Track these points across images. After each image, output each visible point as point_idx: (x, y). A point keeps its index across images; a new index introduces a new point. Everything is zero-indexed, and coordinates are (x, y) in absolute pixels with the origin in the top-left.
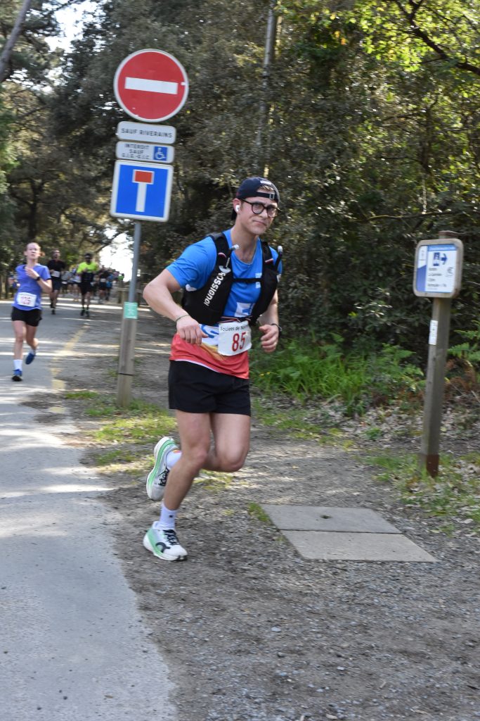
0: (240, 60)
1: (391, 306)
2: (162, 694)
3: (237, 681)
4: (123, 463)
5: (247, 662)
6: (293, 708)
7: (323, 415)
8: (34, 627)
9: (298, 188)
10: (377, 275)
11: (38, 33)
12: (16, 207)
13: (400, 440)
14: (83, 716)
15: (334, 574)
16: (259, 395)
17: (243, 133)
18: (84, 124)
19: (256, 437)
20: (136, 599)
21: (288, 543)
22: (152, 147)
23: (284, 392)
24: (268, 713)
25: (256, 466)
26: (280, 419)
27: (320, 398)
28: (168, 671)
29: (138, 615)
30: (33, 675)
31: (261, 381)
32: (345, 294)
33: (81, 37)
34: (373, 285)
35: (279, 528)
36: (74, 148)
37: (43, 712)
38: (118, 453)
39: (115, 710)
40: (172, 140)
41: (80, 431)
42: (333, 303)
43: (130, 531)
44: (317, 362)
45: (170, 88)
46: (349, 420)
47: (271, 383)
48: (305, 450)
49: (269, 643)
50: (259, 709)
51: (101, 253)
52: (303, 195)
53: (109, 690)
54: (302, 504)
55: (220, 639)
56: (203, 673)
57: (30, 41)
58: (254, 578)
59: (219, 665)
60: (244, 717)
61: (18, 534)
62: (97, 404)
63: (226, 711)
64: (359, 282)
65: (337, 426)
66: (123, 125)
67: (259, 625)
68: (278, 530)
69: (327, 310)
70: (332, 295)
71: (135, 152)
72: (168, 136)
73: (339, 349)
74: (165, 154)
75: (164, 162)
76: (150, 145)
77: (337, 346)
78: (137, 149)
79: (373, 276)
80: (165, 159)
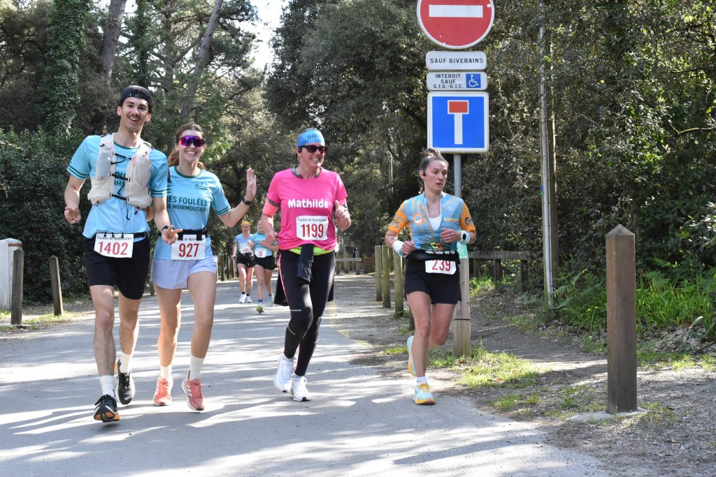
10: (687, 194)
11: (232, 19)
22: (463, 75)
32: (658, 217)
34: (684, 204)
40: (483, 66)
42: (645, 228)
45: (476, 11)
46: (712, 345)
64: (670, 204)
66: (430, 55)
70: (643, 220)
71: (446, 82)
72: (479, 61)
73: (664, 274)
74: (479, 82)
75: (478, 89)
76: (461, 73)
77: (662, 273)
78: (448, 79)
79: (683, 195)
80: (479, 86)
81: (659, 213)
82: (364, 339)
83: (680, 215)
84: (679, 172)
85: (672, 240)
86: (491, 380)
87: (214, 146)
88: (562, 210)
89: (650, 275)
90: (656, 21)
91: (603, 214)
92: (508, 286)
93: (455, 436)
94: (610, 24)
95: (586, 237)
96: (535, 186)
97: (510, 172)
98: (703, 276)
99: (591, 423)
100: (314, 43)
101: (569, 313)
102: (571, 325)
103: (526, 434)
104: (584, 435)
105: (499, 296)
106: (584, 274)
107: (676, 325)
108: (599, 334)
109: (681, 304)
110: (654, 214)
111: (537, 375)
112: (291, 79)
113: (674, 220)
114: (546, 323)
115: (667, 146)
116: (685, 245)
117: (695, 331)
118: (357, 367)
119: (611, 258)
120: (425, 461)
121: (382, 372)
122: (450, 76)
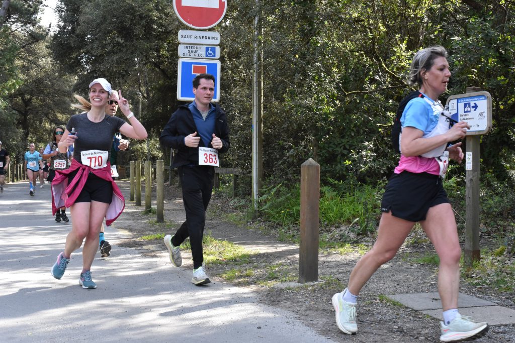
1: (375, 154)
10: (350, 135)
13: (415, 246)
22: (204, 48)
32: (330, 150)
34: (348, 142)
35: (415, 309)
40: (218, 42)
42: (321, 157)
46: (364, 237)
64: (339, 141)
65: (356, 243)
66: (181, 32)
68: (416, 311)
70: (321, 151)
71: (192, 52)
72: (215, 39)
73: (334, 189)
74: (214, 52)
75: (214, 58)
76: (202, 46)
77: (332, 188)
78: (193, 50)
79: (348, 135)
80: (214, 56)
81: (331, 147)
82: (125, 229)
83: (345, 148)
84: (346, 119)
85: (339, 166)
86: (218, 260)
87: (10, 83)
88: (266, 142)
89: (325, 189)
90: (334, 17)
91: (293, 146)
92: (224, 192)
93: (199, 297)
94: (303, 17)
95: (282, 161)
96: (248, 124)
97: (231, 114)
98: (359, 190)
99: (288, 289)
100: (89, 12)
101: (268, 213)
102: (270, 222)
103: (246, 296)
104: (284, 297)
105: (217, 199)
106: (280, 187)
107: (340, 223)
108: (289, 229)
109: (344, 209)
110: (328, 148)
111: (249, 256)
112: (71, 37)
113: (341, 152)
114: (252, 219)
115: (338, 101)
116: (347, 168)
117: (353, 228)
118: (123, 249)
119: (304, 180)
120: (180, 314)
121: (142, 253)
122: (194, 48)
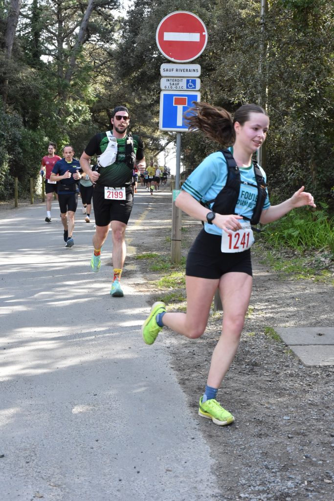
0: (243, 13)
2: (206, 467)
3: (259, 456)
4: (176, 303)
5: (266, 442)
6: (300, 475)
7: (316, 261)
8: (117, 422)
9: (290, 101)
11: (105, 8)
12: (97, 129)
14: (151, 485)
15: (328, 375)
16: (271, 249)
17: (248, 65)
18: (139, 68)
19: (269, 279)
20: (187, 399)
21: (294, 355)
22: (185, 80)
23: (288, 246)
24: (281, 480)
25: (270, 300)
26: (286, 265)
27: (314, 249)
28: (210, 451)
29: (189, 411)
30: (116, 456)
31: (272, 239)
32: (328, 174)
33: (133, 8)
35: (287, 344)
36: (135, 85)
37: (123, 482)
38: (173, 296)
39: (173, 480)
40: (199, 74)
41: (146, 281)
42: (320, 181)
43: (182, 351)
44: (311, 224)
45: (195, 37)
47: (279, 240)
48: (305, 287)
49: (281, 428)
50: (275, 476)
51: (158, 157)
52: (293, 106)
53: (168, 466)
54: (304, 326)
55: (247, 426)
56: (235, 452)
57: (100, 14)
58: (270, 381)
59: (247, 445)
60: (265, 483)
61: (105, 356)
62: (158, 262)
63: (252, 478)
65: (327, 268)
66: (164, 66)
67: (274, 415)
68: (287, 346)
69: (316, 186)
71: (173, 84)
72: (196, 71)
74: (195, 84)
76: (183, 79)
78: (174, 82)
80: (195, 88)
81: (330, 171)
110: (327, 172)
112: (132, 57)
122: (176, 81)
